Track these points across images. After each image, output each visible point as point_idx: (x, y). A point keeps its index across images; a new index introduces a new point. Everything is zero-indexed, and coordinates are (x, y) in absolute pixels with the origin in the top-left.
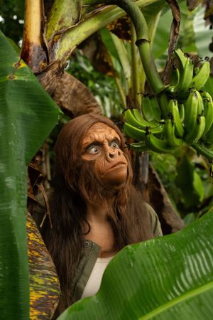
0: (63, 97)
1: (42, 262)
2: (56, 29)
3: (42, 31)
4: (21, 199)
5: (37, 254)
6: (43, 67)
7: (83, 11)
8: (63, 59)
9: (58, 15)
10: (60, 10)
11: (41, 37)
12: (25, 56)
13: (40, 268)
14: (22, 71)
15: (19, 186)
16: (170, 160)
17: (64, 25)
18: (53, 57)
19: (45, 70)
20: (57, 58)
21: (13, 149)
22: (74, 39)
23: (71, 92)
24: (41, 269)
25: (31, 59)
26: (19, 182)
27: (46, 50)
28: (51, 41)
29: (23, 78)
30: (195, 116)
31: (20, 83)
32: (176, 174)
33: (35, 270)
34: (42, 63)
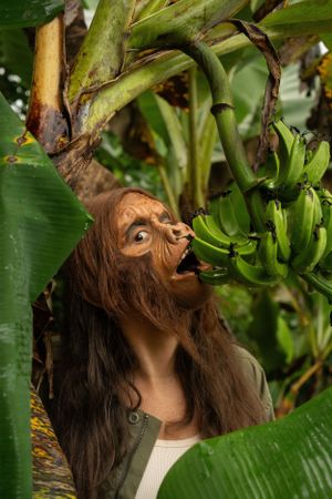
0: (82, 194)
1: (52, 468)
2: (84, 84)
3: (61, 87)
4: (23, 361)
5: (42, 453)
6: (63, 144)
7: (127, 59)
8: (94, 133)
9: (88, 63)
10: (92, 55)
11: (60, 97)
12: (33, 126)
13: (48, 478)
14: (29, 150)
15: (20, 340)
16: (240, 297)
17: (97, 78)
18: (79, 129)
19: (66, 150)
20: (84, 130)
21: (11, 278)
22: (113, 100)
23: (94, 186)
24: (48, 481)
25: (42, 131)
26: (20, 332)
27: (68, 117)
28: (75, 104)
29: (29, 162)
30: (310, 227)
31: (24, 168)
32: (251, 319)
33: (40, 482)
34: (60, 138)
